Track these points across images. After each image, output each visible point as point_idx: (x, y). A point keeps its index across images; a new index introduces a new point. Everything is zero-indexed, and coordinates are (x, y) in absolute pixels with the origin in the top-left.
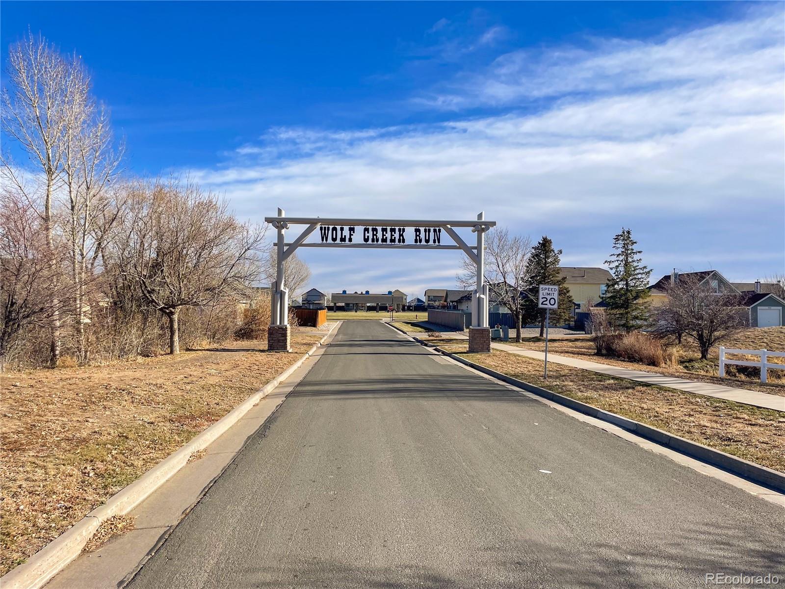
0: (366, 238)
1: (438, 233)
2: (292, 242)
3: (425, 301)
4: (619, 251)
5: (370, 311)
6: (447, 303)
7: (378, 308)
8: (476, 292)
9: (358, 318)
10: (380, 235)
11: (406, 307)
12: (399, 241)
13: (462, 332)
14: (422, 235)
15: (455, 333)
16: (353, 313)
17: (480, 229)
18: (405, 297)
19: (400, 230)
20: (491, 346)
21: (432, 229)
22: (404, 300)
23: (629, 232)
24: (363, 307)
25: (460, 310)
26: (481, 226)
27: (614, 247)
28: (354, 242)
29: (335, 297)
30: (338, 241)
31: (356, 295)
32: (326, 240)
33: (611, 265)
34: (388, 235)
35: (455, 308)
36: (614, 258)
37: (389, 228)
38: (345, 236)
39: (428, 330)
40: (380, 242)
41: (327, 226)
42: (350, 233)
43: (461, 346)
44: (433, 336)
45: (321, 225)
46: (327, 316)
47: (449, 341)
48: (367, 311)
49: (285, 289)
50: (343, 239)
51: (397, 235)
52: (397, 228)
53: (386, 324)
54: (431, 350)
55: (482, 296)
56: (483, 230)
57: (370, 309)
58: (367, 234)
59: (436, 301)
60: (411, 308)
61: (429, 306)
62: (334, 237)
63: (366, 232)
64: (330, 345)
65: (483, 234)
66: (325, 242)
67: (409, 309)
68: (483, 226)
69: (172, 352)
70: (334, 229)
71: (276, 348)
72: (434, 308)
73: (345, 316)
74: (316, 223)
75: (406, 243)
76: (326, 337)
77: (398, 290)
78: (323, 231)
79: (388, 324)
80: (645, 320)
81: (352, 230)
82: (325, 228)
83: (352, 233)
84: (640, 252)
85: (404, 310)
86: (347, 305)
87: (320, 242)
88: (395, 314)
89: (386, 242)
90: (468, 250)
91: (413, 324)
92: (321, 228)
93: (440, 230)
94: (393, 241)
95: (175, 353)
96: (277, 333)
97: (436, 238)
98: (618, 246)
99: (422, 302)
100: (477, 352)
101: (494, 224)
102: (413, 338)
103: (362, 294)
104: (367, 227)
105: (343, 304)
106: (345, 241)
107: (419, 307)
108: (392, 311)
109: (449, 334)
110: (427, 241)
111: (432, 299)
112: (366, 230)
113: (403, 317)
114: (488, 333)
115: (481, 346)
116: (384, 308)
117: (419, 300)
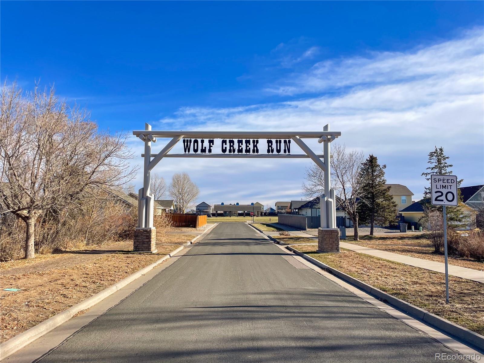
0: (224, 148)
1: (288, 144)
2: (157, 153)
3: (275, 210)
4: (433, 165)
5: (239, 216)
6: (292, 210)
7: (245, 214)
8: (324, 196)
9: (230, 221)
10: (236, 146)
11: (263, 214)
12: (254, 151)
13: (305, 231)
14: (274, 146)
15: (299, 232)
16: (228, 218)
17: (326, 139)
18: (263, 207)
19: (254, 142)
20: (340, 246)
21: (283, 140)
22: (262, 209)
23: (441, 150)
24: (235, 213)
25: (301, 215)
26: (327, 136)
27: (429, 162)
28: (213, 152)
29: (217, 207)
30: (199, 152)
31: (231, 206)
32: (189, 152)
33: (427, 176)
34: (244, 146)
35: (298, 213)
36: (429, 171)
37: (244, 140)
38: (205, 148)
39: (279, 229)
40: (236, 152)
41: (189, 139)
42: (210, 145)
43: (308, 244)
44: (284, 235)
45: (183, 138)
46: (207, 220)
47: (298, 239)
48: (238, 216)
49: (151, 196)
50: (203, 150)
51: (251, 146)
52: (251, 140)
53: (249, 225)
54: (283, 248)
55: (330, 200)
56: (329, 140)
57: (240, 215)
58: (224, 146)
59: (283, 209)
60: (267, 214)
61: (278, 212)
62: (196, 148)
63: (224, 144)
64: (199, 244)
65: (329, 143)
66: (187, 153)
67: (266, 214)
68: (329, 137)
69: (26, 257)
70: (196, 141)
71: (141, 250)
72: (283, 214)
73: (221, 220)
74: (179, 136)
75: (260, 153)
76: (200, 236)
77: (258, 203)
78: (186, 143)
79: (250, 225)
80: (460, 221)
81: (211, 142)
82: (187, 140)
83: (211, 145)
84: (451, 166)
85: (262, 215)
86: (225, 212)
87: (183, 152)
88: (255, 218)
89: (242, 152)
90: (316, 158)
91: (268, 225)
92: (184, 141)
93: (289, 142)
94: (248, 151)
95: (29, 257)
96: (142, 235)
97: (286, 148)
98: (432, 161)
99: (274, 210)
100: (327, 252)
101: (339, 134)
102: (268, 236)
103: (234, 205)
104: (225, 139)
105: (222, 212)
106: (205, 152)
107: (272, 213)
108: (254, 216)
109: (296, 233)
110: (279, 151)
111: (280, 208)
112: (224, 142)
113: (261, 220)
114: (336, 234)
115: (330, 246)
116: (248, 215)
117: (272, 209)
